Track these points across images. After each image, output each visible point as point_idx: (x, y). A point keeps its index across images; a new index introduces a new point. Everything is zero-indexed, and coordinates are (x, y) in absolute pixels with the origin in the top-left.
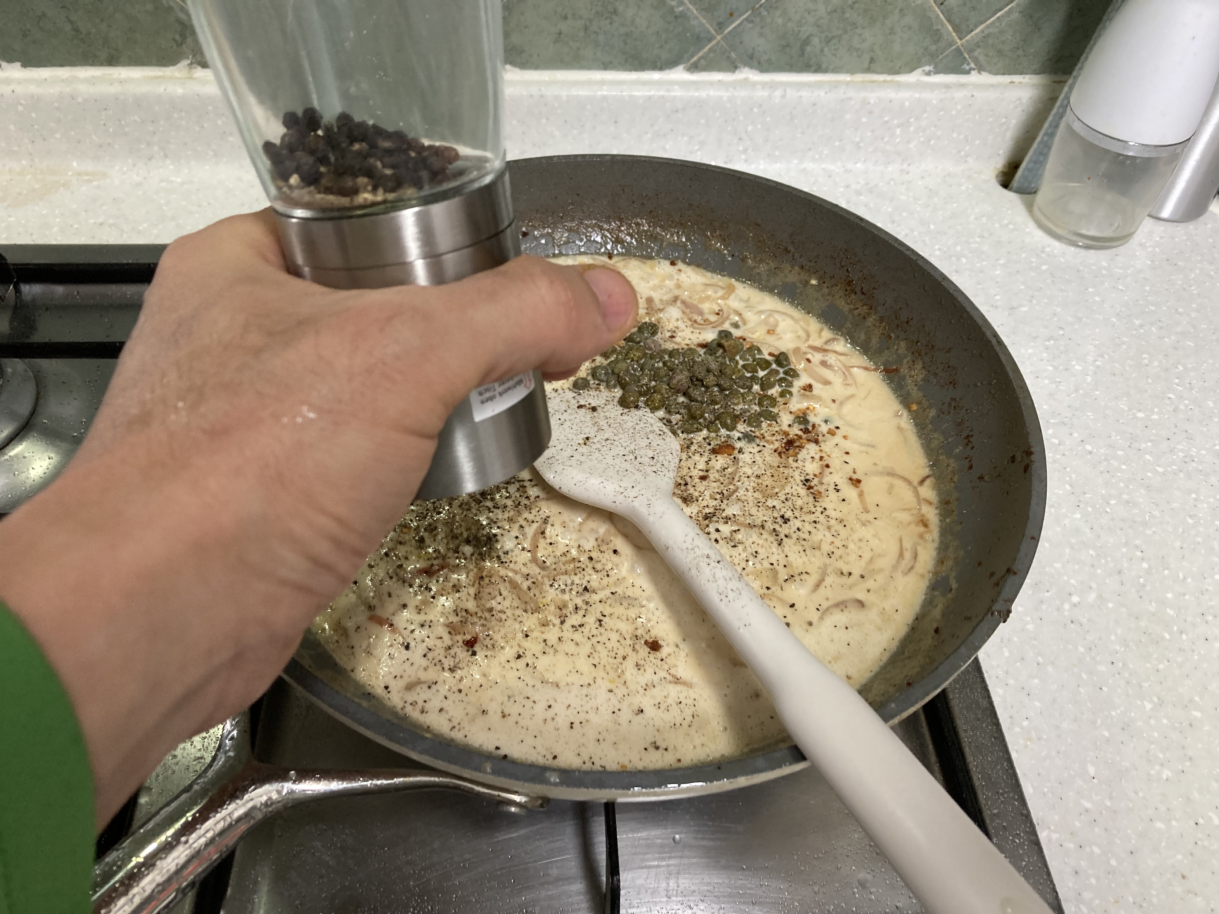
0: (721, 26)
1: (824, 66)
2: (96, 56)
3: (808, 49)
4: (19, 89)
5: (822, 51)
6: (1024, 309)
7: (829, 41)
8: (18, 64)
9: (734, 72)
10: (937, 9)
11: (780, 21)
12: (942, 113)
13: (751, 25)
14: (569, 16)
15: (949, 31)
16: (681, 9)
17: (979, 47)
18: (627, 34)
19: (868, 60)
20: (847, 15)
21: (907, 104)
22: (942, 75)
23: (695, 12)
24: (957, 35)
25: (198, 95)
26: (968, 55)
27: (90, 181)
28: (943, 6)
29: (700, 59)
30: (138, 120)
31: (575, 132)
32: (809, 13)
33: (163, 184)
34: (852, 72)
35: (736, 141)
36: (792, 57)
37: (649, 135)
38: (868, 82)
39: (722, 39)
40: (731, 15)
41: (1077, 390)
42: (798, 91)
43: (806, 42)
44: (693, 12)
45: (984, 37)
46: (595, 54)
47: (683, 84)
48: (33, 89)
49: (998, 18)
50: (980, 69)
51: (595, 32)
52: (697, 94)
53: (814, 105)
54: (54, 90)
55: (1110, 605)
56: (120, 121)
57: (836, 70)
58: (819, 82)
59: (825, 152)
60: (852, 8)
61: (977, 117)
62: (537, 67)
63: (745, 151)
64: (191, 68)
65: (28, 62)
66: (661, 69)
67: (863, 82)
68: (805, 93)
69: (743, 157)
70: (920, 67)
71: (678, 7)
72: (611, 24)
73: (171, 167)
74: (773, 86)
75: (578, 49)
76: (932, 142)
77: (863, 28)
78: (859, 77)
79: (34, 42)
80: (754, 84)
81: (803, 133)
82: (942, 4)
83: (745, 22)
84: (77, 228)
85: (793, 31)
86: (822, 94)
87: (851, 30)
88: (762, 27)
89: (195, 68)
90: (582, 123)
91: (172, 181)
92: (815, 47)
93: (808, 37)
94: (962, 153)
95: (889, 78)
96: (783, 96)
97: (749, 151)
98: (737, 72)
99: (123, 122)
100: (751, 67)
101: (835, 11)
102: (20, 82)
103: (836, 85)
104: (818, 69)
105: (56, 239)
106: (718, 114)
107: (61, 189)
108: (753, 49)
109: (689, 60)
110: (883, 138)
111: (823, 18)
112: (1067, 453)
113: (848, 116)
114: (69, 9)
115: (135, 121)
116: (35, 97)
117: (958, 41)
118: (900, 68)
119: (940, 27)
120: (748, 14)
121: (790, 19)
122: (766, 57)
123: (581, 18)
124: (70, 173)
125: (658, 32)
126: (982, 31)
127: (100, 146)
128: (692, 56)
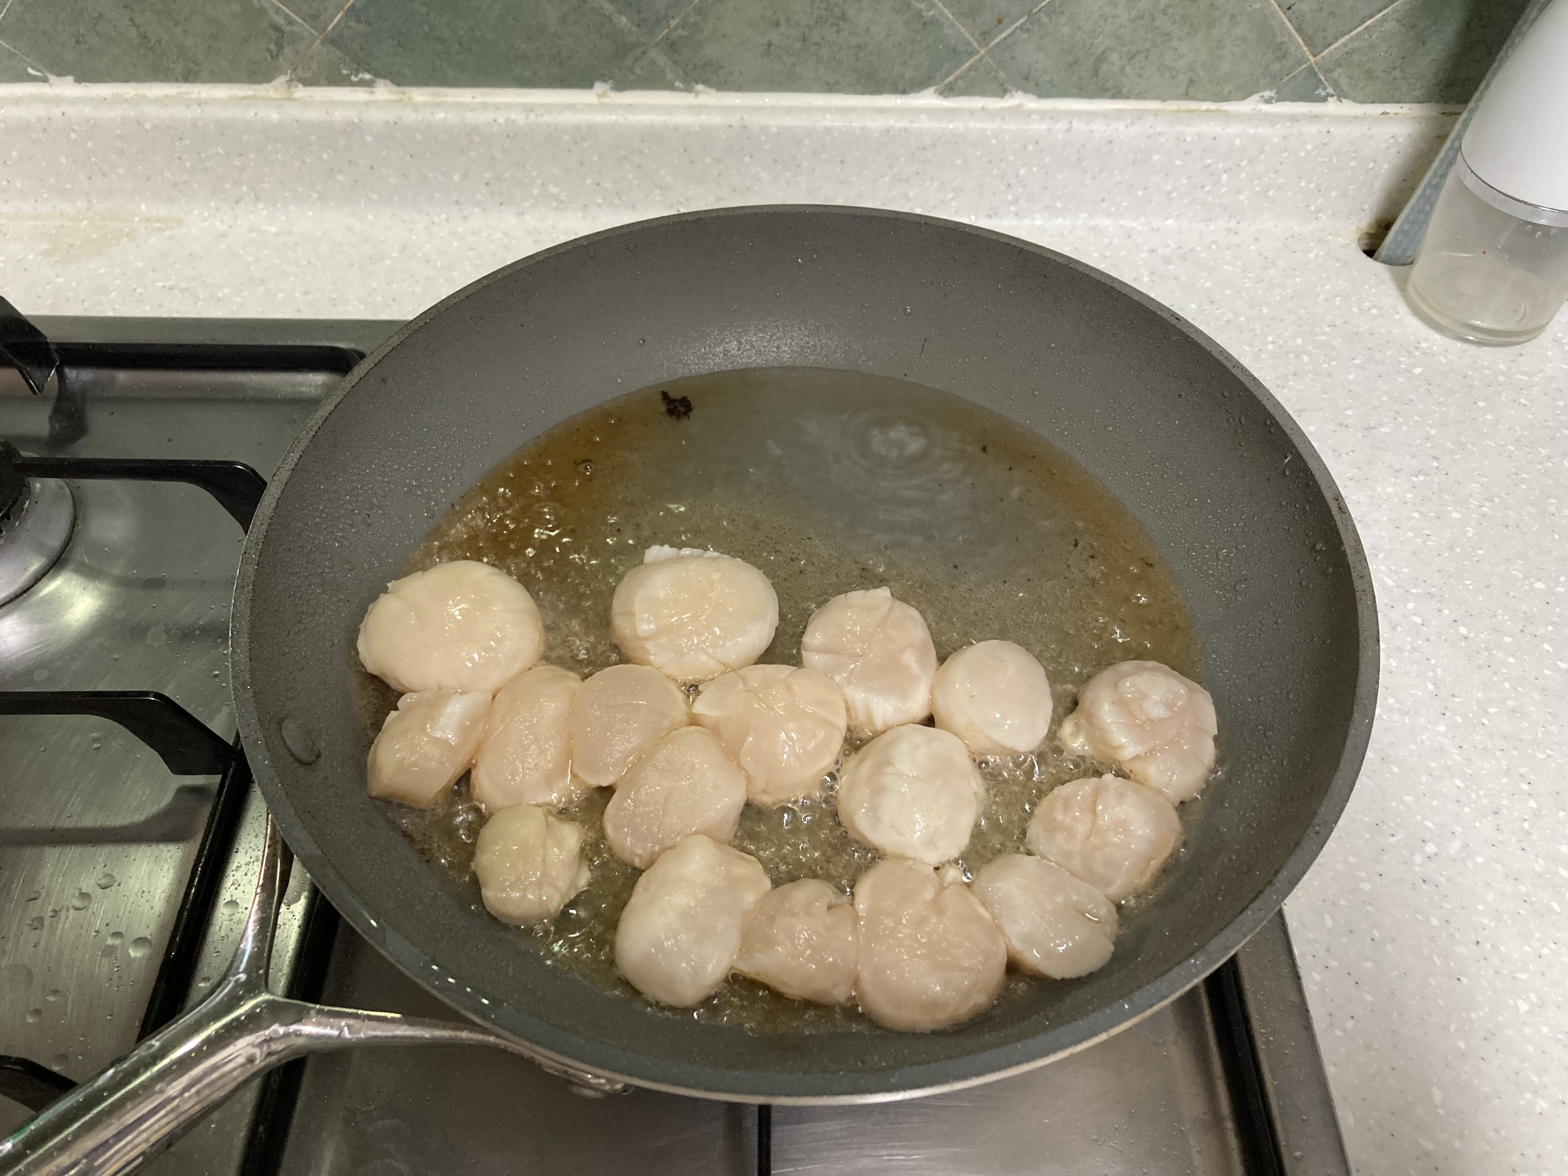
0: (985, 36)
1: (1125, 90)
2: (168, 69)
3: (1104, 67)
4: (72, 111)
5: (1123, 69)
6: (1384, 430)
7: (1133, 57)
8: (70, 79)
9: (1003, 97)
10: (1283, 15)
11: (1066, 30)
12: (1285, 155)
13: (1026, 35)
14: (782, 22)
15: (1299, 44)
16: (932, 13)
17: (1340, 66)
18: (859, 47)
19: (1186, 82)
20: (1157, 23)
21: (1238, 142)
22: (1287, 103)
23: (951, 16)
24: (1309, 50)
25: (297, 121)
26: (1324, 76)
27: (161, 230)
28: (1290, 11)
29: (957, 79)
30: (222, 152)
31: (788, 173)
32: (1106, 20)
33: (253, 235)
34: (1162, 98)
35: (1003, 188)
36: (1081, 78)
37: (887, 179)
38: (1184, 111)
39: (986, 53)
40: (1000, 21)
41: (1451, 548)
42: (1088, 124)
43: (1102, 58)
44: (948, 18)
45: (1347, 53)
46: (816, 71)
47: (932, 112)
48: (88, 111)
49: (1366, 28)
50: (1341, 95)
51: (817, 44)
52: (951, 126)
53: (1110, 142)
54: (116, 113)
55: (1480, 860)
56: (199, 153)
57: (1141, 96)
58: (1119, 110)
59: (1125, 204)
60: (1164, 13)
61: (1334, 161)
62: (739, 88)
63: (1016, 201)
64: (290, 86)
65: (84, 76)
66: (904, 92)
67: (1178, 111)
68: (1098, 127)
69: (1013, 208)
70: (1258, 92)
71: (928, 10)
72: (838, 32)
73: (265, 213)
74: (1055, 116)
75: (794, 64)
76: (1271, 193)
77: (1180, 40)
78: (1172, 105)
79: (89, 50)
80: (1030, 113)
81: (1094, 178)
82: (1289, 8)
83: (1018, 31)
84: (141, 294)
85: (1084, 43)
86: (1122, 128)
87: (1162, 42)
88: (1041, 39)
89: (296, 87)
90: (797, 163)
91: (265, 231)
92: (1113, 65)
93: (1103, 52)
94: (1312, 208)
95: (1213, 106)
96: (1069, 130)
97: (1021, 202)
98: (1007, 96)
99: (203, 155)
100: (1026, 91)
101: (1142, 18)
102: (73, 101)
103: (1140, 115)
104: (1117, 94)
105: (113, 309)
106: (978, 153)
107: (125, 239)
108: (1030, 66)
109: (943, 81)
110: (1203, 187)
111: (1125, 26)
112: (1432, 638)
113: (1156, 157)
114: (132, 10)
115: (218, 153)
116: (92, 122)
117: (1311, 57)
118: (1230, 93)
119: (1285, 39)
120: (1022, 21)
121: (1079, 28)
122: (1047, 78)
123: (797, 24)
124: (137, 219)
125: (900, 44)
126: (1345, 45)
127: (175, 185)
128: (947, 75)
